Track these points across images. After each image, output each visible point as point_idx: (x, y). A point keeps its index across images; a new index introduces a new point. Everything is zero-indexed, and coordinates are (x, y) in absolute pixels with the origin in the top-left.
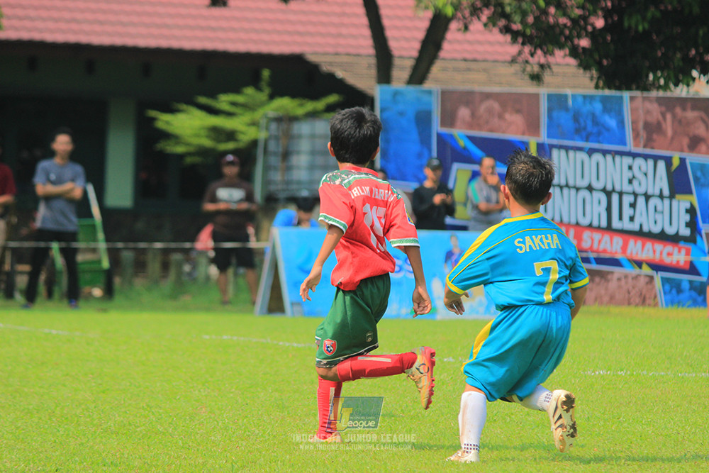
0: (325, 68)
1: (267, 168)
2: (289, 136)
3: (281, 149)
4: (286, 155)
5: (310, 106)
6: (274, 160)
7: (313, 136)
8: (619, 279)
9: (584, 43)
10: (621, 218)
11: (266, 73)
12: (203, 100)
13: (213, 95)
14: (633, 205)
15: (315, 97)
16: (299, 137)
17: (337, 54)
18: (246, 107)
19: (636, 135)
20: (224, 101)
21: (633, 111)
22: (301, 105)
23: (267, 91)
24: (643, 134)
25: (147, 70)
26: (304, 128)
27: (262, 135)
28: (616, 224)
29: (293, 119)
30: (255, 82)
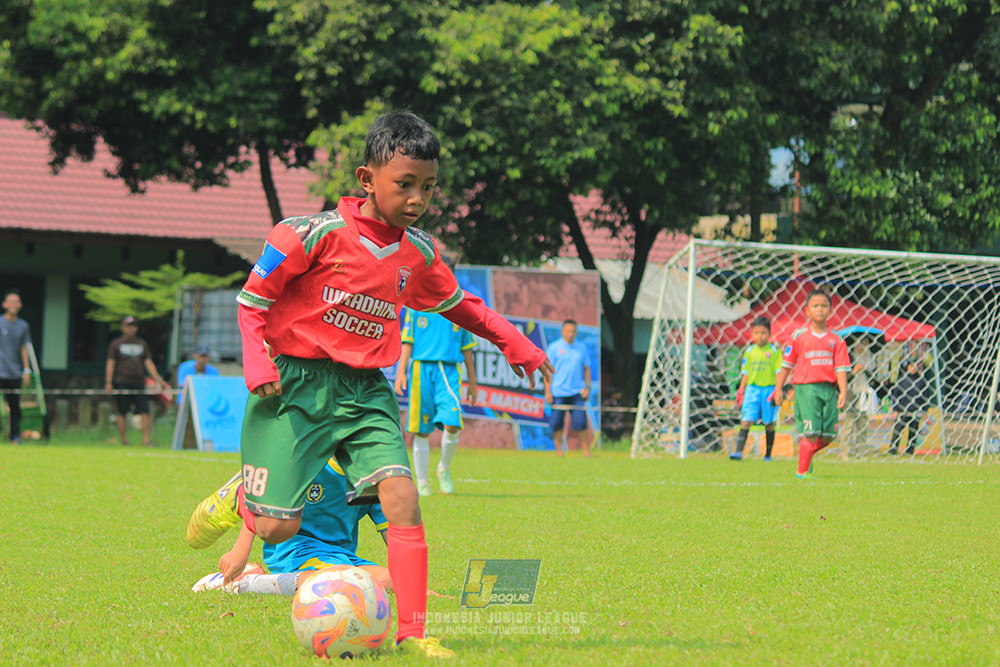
0: (232, 251)
1: (182, 333)
2: (201, 305)
3: (194, 316)
4: (198, 321)
5: (219, 282)
6: (188, 326)
7: (221, 305)
8: (484, 426)
9: (452, 227)
10: (485, 374)
11: (181, 254)
12: (127, 276)
13: (135, 272)
14: (495, 363)
15: (223, 274)
16: (210, 305)
17: (241, 239)
18: (162, 282)
19: (498, 304)
20: (145, 277)
21: (496, 283)
22: (212, 281)
23: (181, 270)
24: (504, 303)
25: (78, 251)
26: (213, 299)
27: (177, 307)
28: (481, 379)
29: (204, 290)
30: (172, 261)
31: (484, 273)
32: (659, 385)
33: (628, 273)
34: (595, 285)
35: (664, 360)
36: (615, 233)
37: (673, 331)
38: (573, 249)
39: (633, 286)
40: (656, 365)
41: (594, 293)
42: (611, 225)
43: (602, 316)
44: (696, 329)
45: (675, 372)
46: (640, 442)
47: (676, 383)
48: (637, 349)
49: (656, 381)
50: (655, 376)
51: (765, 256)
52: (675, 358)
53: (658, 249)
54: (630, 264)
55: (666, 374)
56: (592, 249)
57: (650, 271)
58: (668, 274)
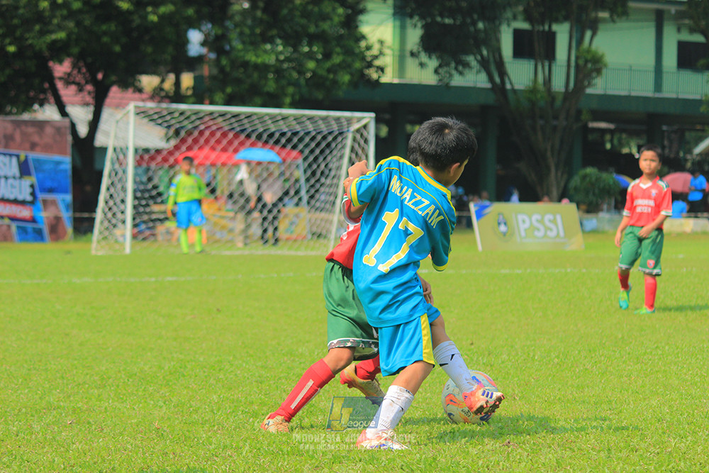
24: (4, 141)
32: (111, 203)
33: (90, 117)
35: (114, 186)
36: (81, 89)
38: (52, 100)
39: (94, 125)
40: (108, 189)
42: (78, 84)
46: (98, 242)
47: (123, 201)
48: (97, 166)
49: (109, 201)
50: (108, 196)
52: (122, 184)
53: (112, 98)
54: (92, 109)
55: (115, 195)
56: (65, 99)
57: (106, 114)
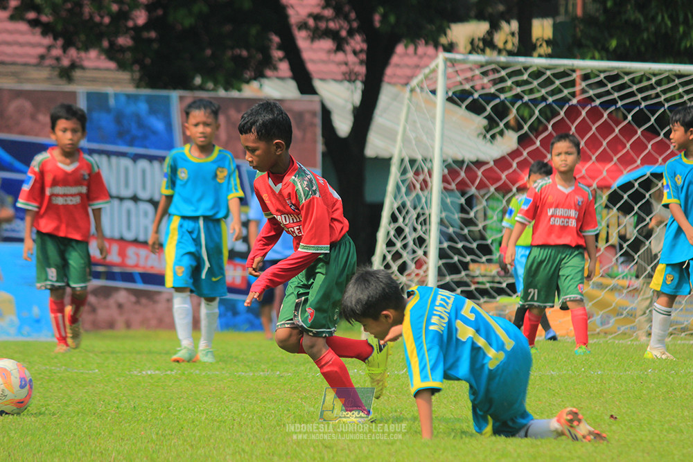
9: (124, 41)
31: (168, 98)
32: (399, 245)
33: (357, 98)
34: (314, 114)
35: (404, 212)
36: (339, 48)
37: (417, 173)
38: (284, 67)
39: (364, 115)
40: (394, 218)
41: (313, 125)
42: (335, 36)
43: (324, 155)
44: (446, 171)
45: (419, 227)
47: (421, 241)
48: (370, 197)
49: (394, 240)
50: (392, 233)
51: (538, 74)
52: (419, 209)
53: (397, 65)
54: (359, 86)
55: (407, 230)
56: (311, 67)
57: (386, 95)
58: (410, 100)
